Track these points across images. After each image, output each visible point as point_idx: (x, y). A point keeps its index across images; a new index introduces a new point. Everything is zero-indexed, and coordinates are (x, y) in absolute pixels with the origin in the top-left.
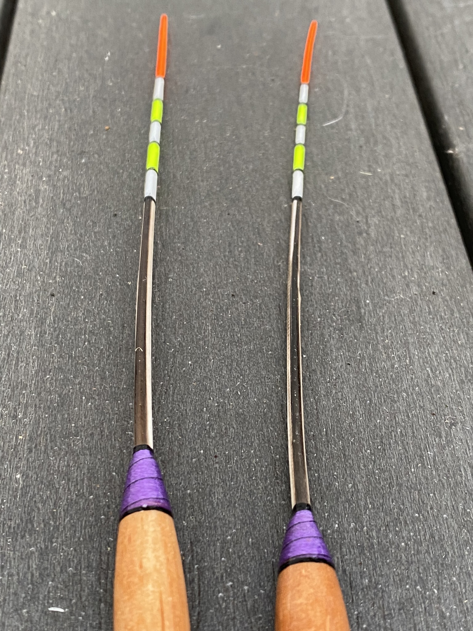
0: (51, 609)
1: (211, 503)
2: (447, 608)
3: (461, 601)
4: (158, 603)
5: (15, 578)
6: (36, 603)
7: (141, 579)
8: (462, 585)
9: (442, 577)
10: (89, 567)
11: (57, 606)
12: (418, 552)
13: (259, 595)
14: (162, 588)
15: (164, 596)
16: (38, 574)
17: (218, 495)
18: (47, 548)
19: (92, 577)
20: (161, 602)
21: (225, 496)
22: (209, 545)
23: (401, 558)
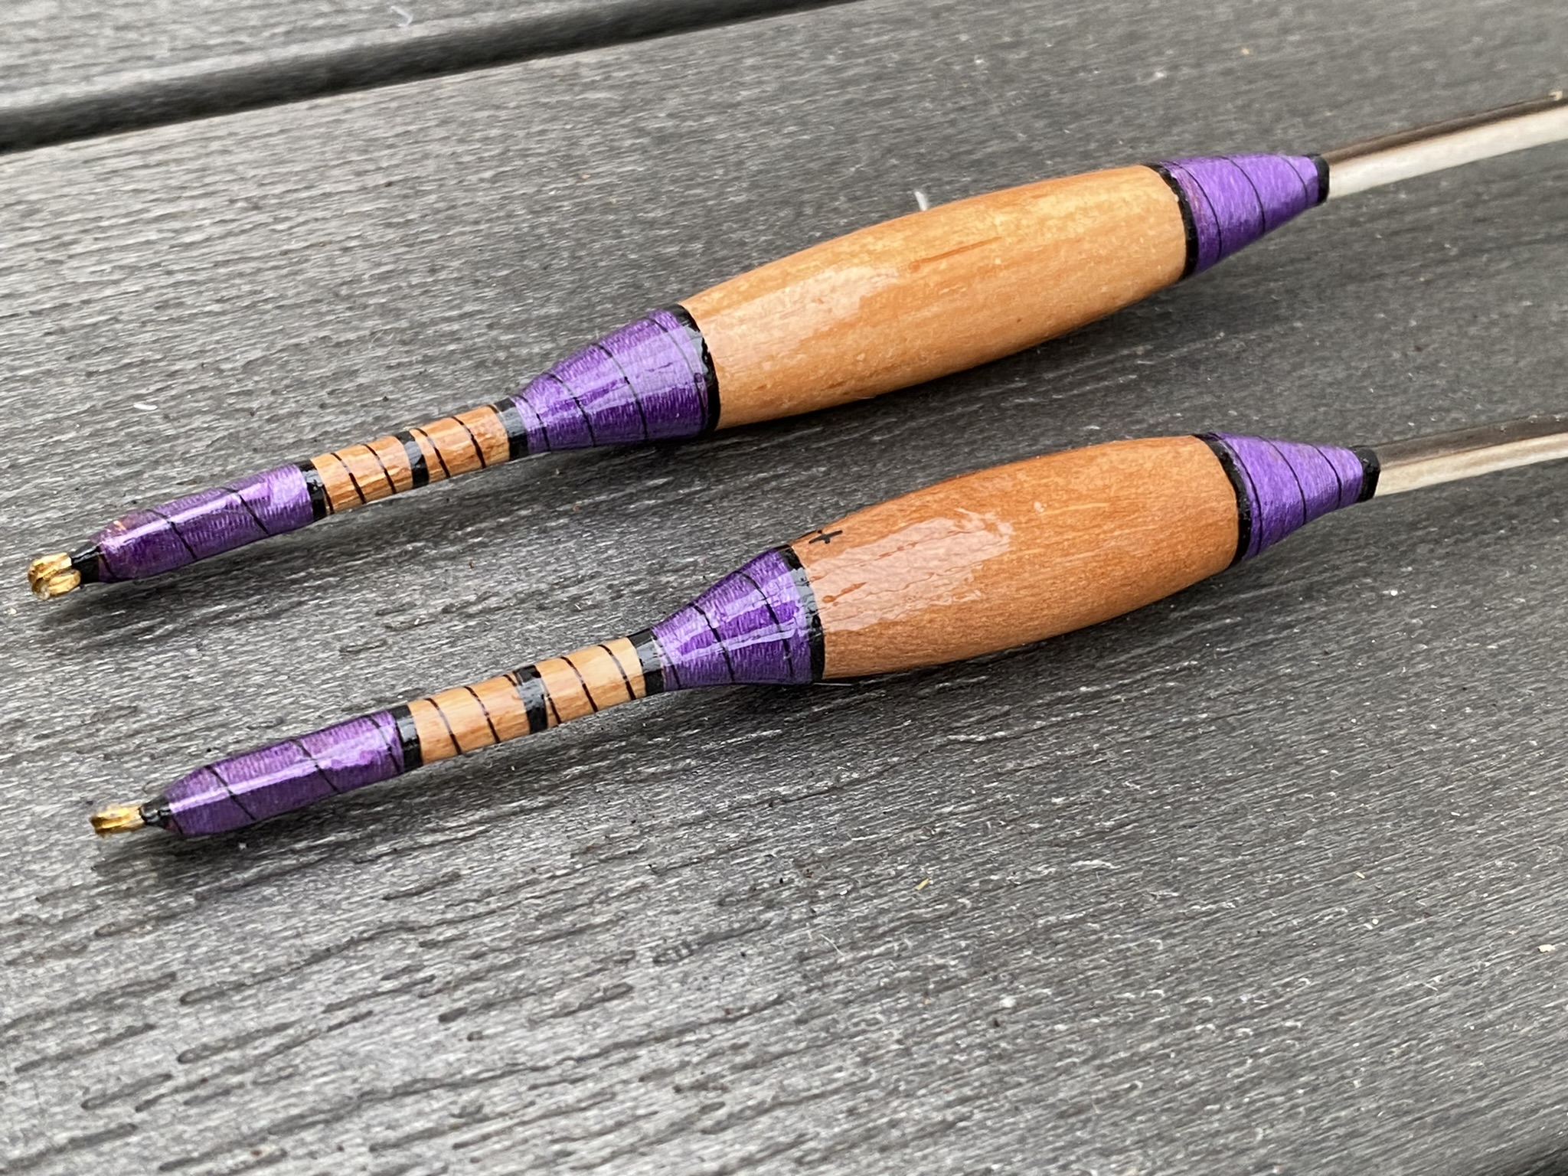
1: (1298, 367)
2: (1317, 839)
5: (950, 131)
8: (1402, 864)
9: (1398, 816)
12: (1435, 760)
16: (976, 158)
21: (1331, 385)
22: (1197, 385)
23: (1393, 728)
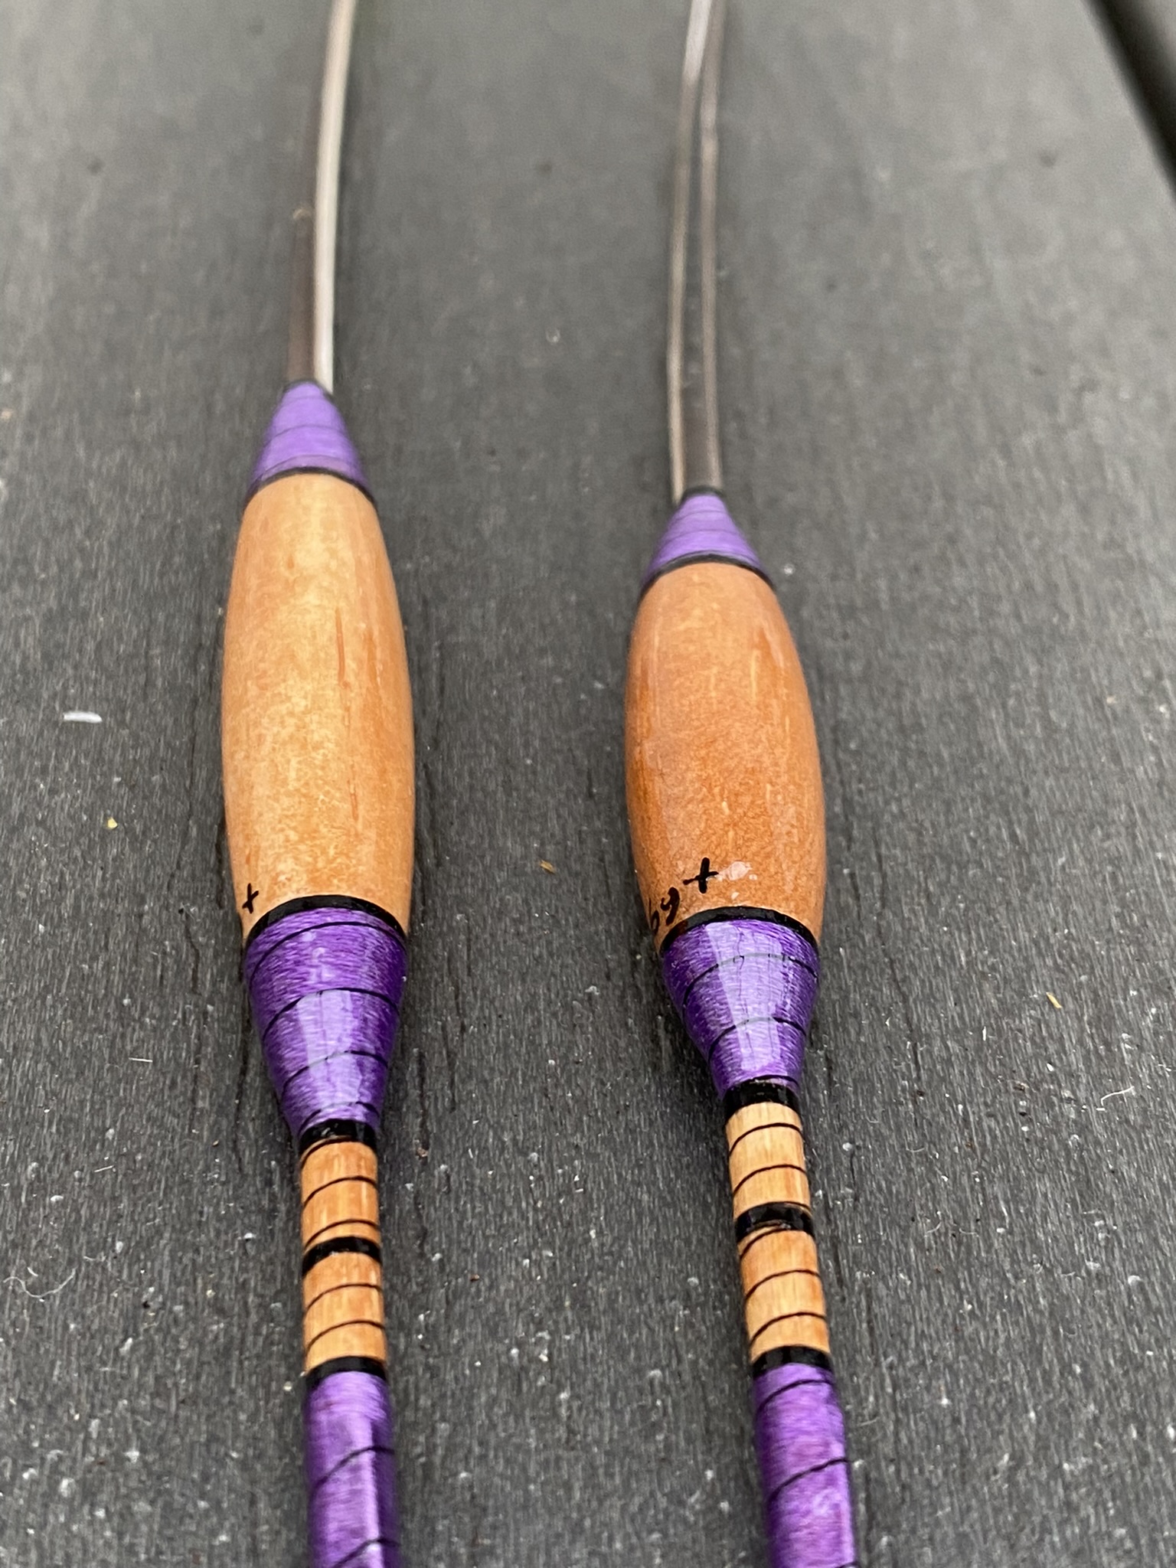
0: (71, 716)
1: (477, 532)
2: (1063, 713)
3: (1099, 702)
4: (330, 626)
6: (33, 707)
7: (289, 586)
10: (169, 642)
11: (85, 709)
13: (591, 692)
14: (342, 604)
15: (345, 619)
16: (39, 656)
17: (495, 517)
18: (63, 609)
19: (177, 660)
20: (338, 625)
